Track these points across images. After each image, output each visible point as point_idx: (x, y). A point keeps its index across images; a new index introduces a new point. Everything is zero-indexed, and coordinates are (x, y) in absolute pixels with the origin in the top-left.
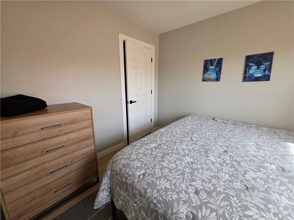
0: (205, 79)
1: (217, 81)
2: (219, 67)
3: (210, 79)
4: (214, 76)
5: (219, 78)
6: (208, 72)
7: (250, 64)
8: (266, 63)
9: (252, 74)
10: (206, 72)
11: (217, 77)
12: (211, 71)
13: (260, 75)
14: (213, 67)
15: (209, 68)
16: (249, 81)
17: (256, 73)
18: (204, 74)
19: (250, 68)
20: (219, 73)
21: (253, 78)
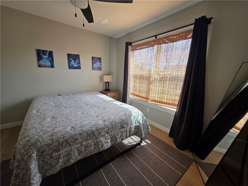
0: (41, 66)
1: (52, 67)
2: (52, 58)
3: (46, 65)
4: (49, 63)
5: (54, 66)
6: (43, 60)
7: (70, 59)
8: (77, 59)
9: (73, 65)
10: (41, 60)
11: (52, 65)
12: (45, 59)
13: (76, 66)
14: (47, 57)
15: (42, 57)
16: (72, 69)
17: (75, 65)
18: (38, 62)
19: (71, 61)
20: (52, 61)
21: (74, 67)
